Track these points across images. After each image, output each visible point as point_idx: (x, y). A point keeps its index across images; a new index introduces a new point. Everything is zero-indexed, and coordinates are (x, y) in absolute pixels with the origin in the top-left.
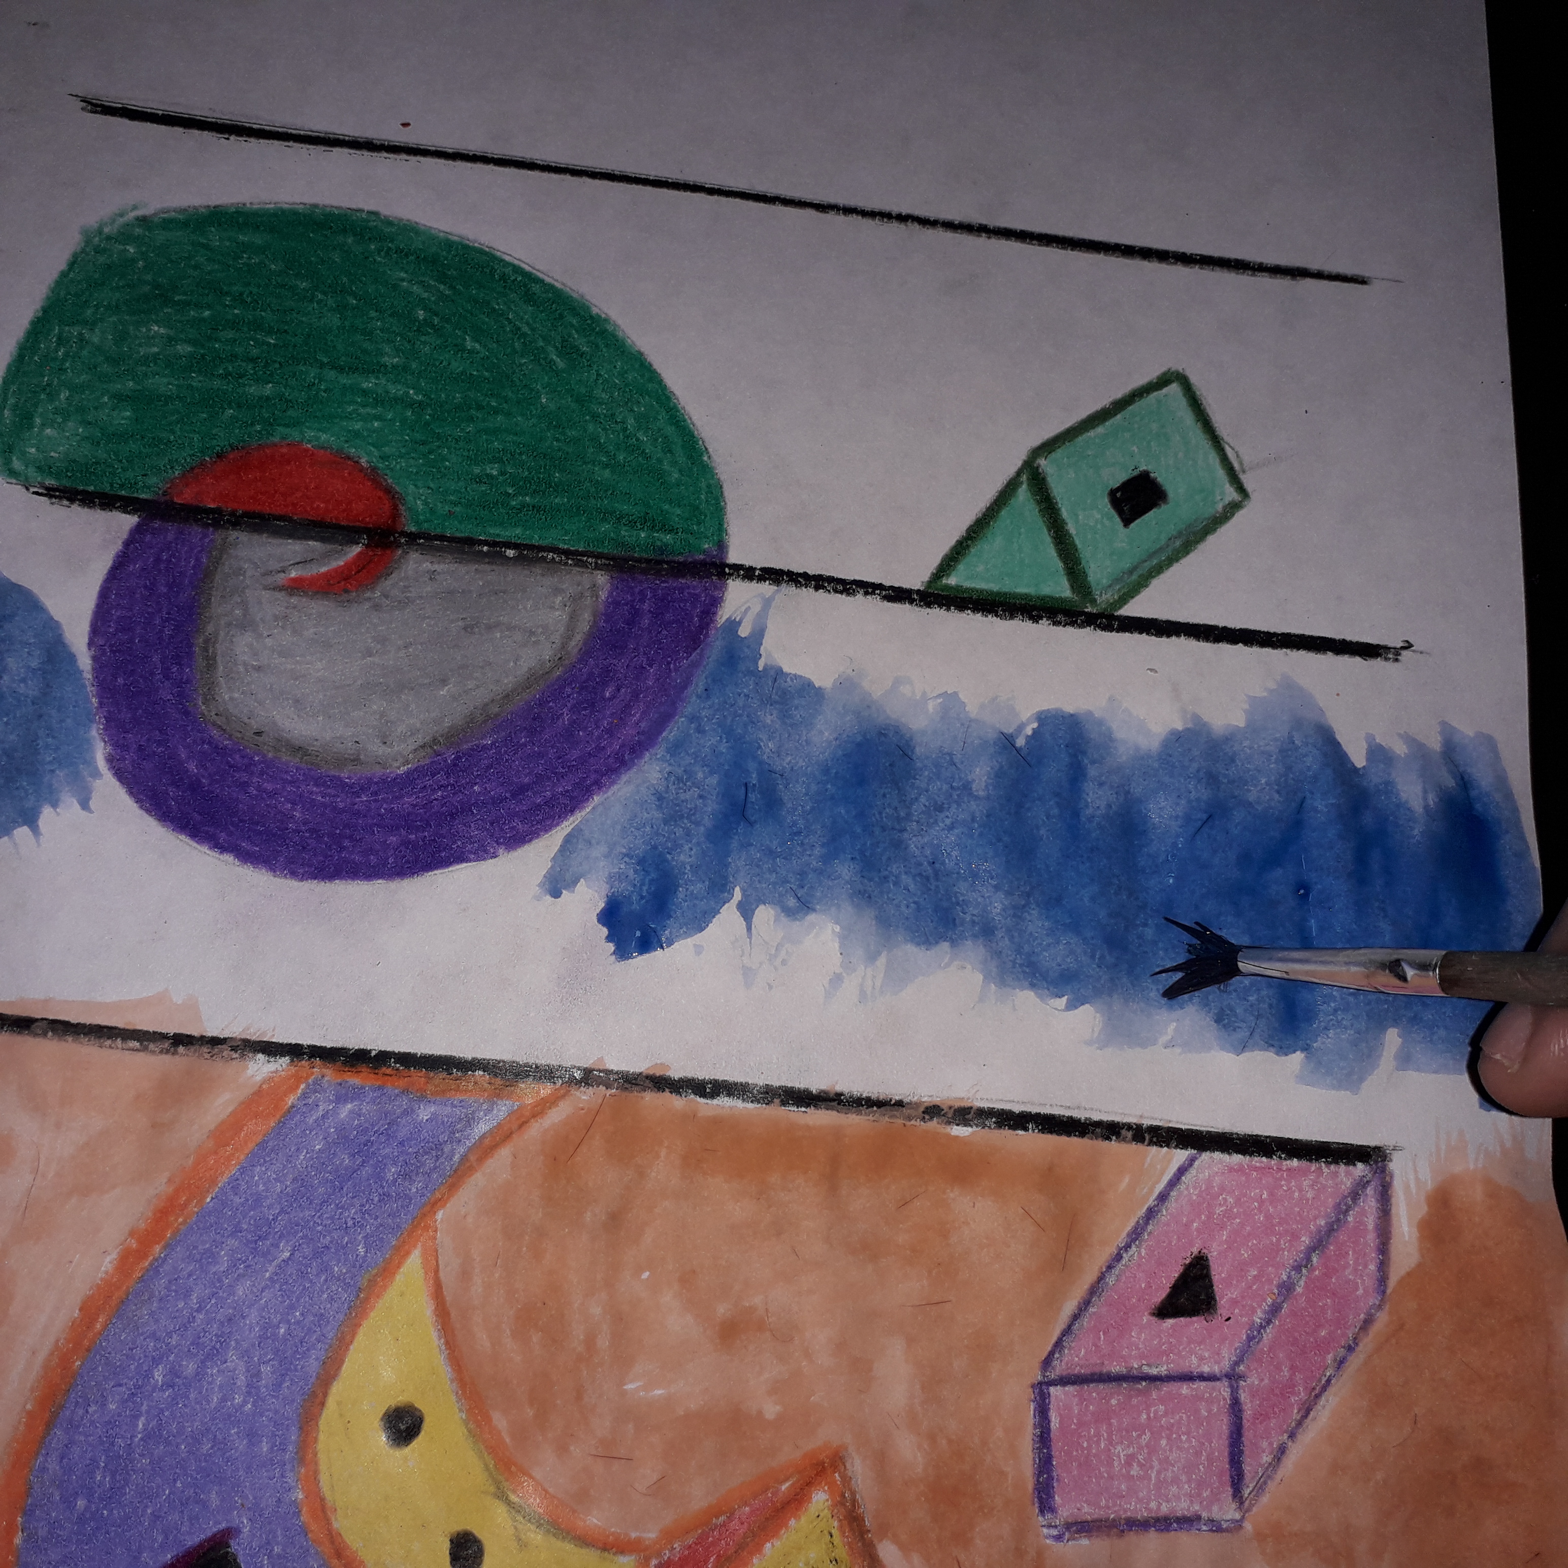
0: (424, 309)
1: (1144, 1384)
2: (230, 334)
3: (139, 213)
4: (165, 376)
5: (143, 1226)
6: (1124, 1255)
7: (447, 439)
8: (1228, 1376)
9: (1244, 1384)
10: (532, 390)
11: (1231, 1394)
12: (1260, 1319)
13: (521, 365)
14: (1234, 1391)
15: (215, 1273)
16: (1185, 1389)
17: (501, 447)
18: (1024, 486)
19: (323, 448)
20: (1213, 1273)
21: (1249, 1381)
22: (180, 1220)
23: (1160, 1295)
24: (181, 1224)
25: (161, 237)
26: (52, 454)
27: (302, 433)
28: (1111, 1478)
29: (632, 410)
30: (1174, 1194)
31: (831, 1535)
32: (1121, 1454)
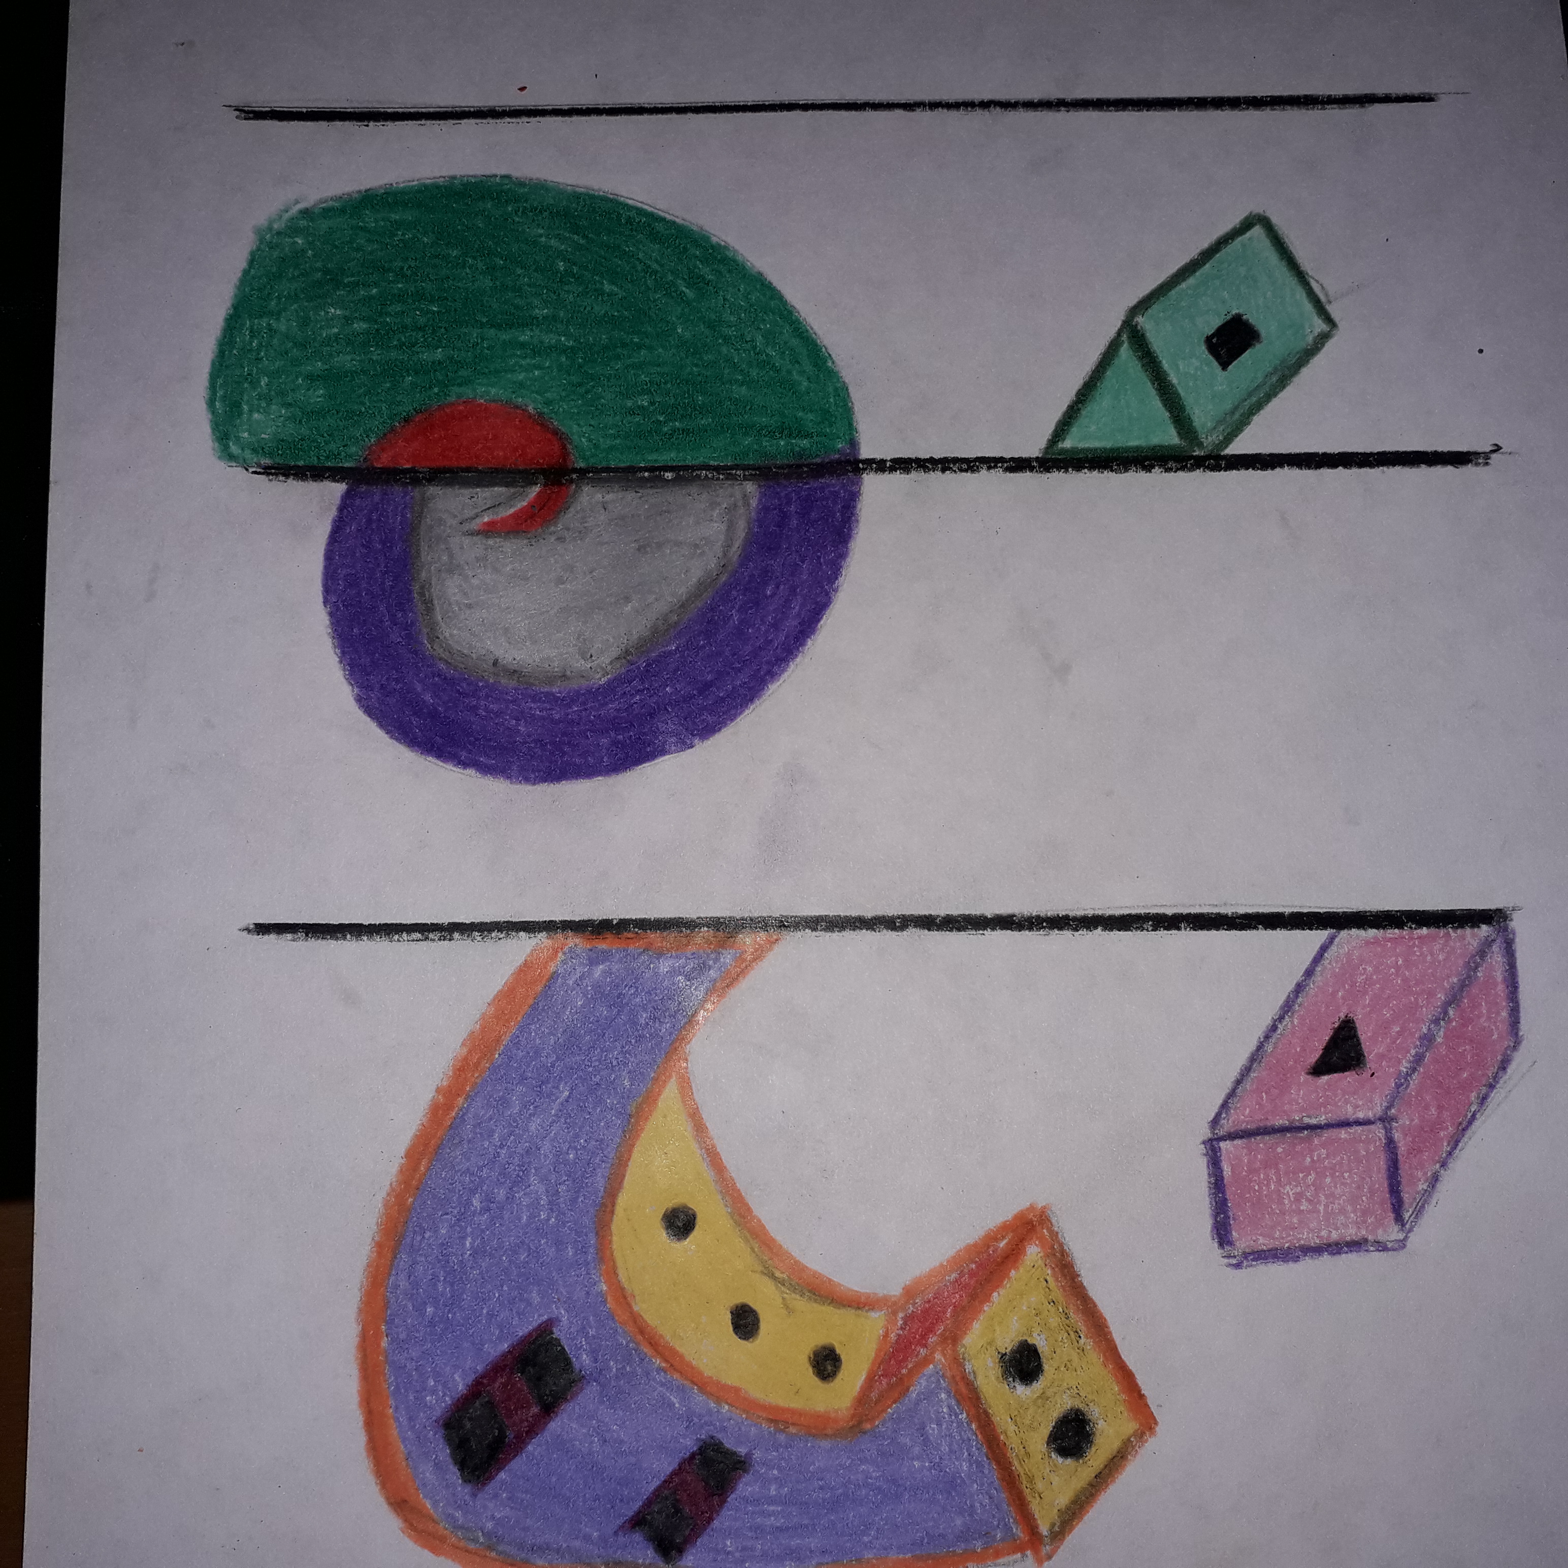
0: (563, 260)
1: (1306, 1132)
2: (398, 307)
3: (301, 206)
4: (348, 353)
5: (446, 1083)
6: (1279, 1026)
8: (1382, 1119)
9: (1397, 1125)
10: (668, 322)
11: (1386, 1135)
12: (1405, 1068)
13: (655, 300)
14: (1388, 1131)
15: (510, 1115)
16: (1343, 1134)
17: (647, 379)
18: (1125, 345)
19: (494, 401)
20: (1359, 1033)
21: (1401, 1122)
22: (476, 1075)
23: (1314, 1057)
24: (476, 1078)
25: (323, 225)
26: (263, 436)
27: (474, 390)
28: (1283, 1213)
30: (1319, 969)
31: (1046, 1281)
32: (1291, 1193)
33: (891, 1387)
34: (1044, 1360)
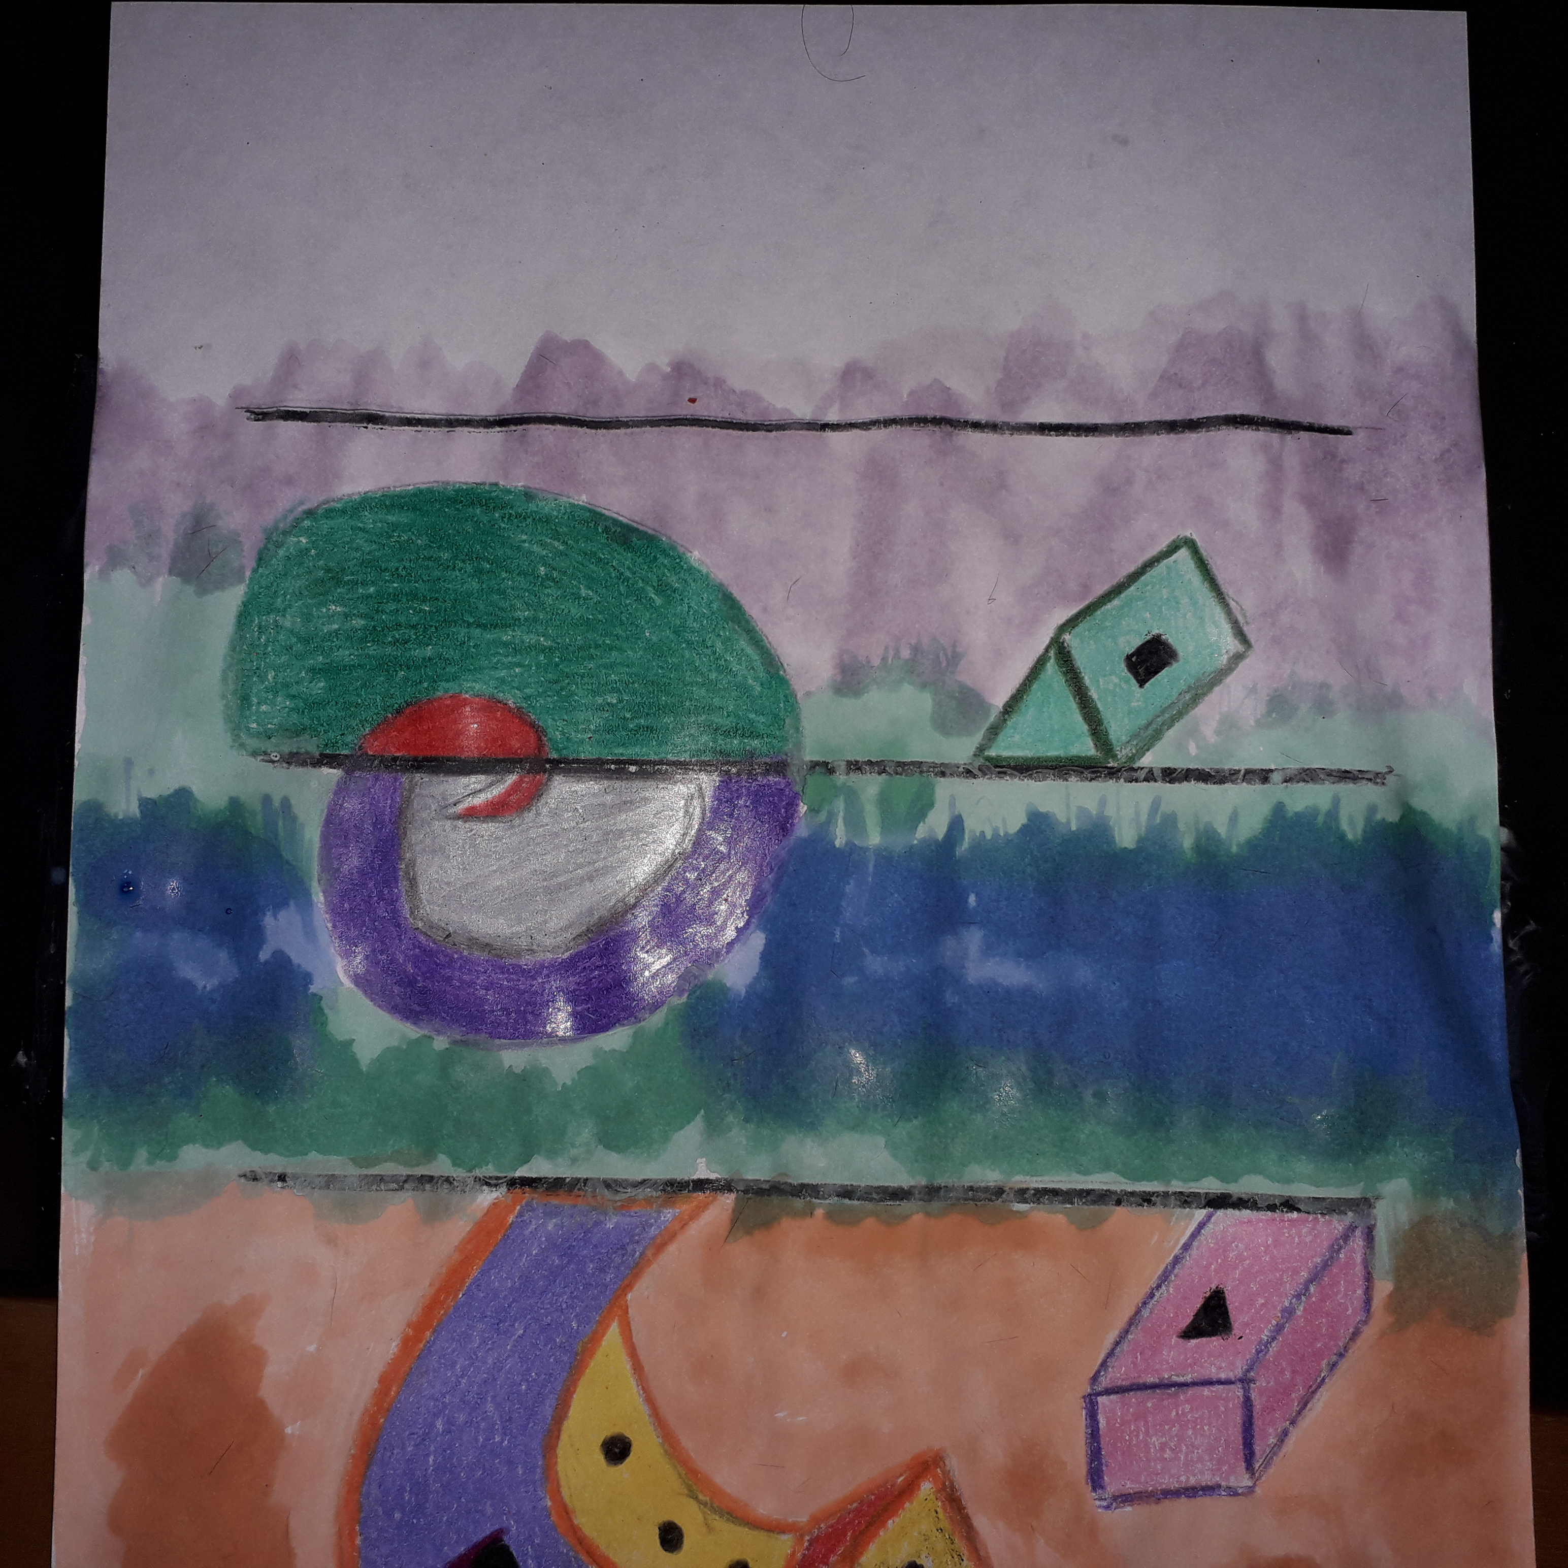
0: (544, 565)
1: (1173, 1389)
2: (392, 606)
3: (305, 507)
4: (348, 648)
5: (415, 1319)
6: (1156, 1294)
7: (574, 677)
8: (1241, 1380)
10: (637, 626)
12: (1266, 1336)
13: (626, 605)
14: (1246, 1391)
15: (471, 1349)
16: (1206, 1391)
17: (617, 679)
18: (1052, 661)
19: (478, 696)
20: (1227, 1302)
21: (1258, 1383)
22: (442, 1312)
23: (1185, 1322)
24: (442, 1315)
25: (326, 525)
26: (269, 726)
27: (460, 685)
28: (1149, 1461)
29: (719, 635)
30: (1195, 1244)
31: (936, 1512)
32: (1156, 1443)
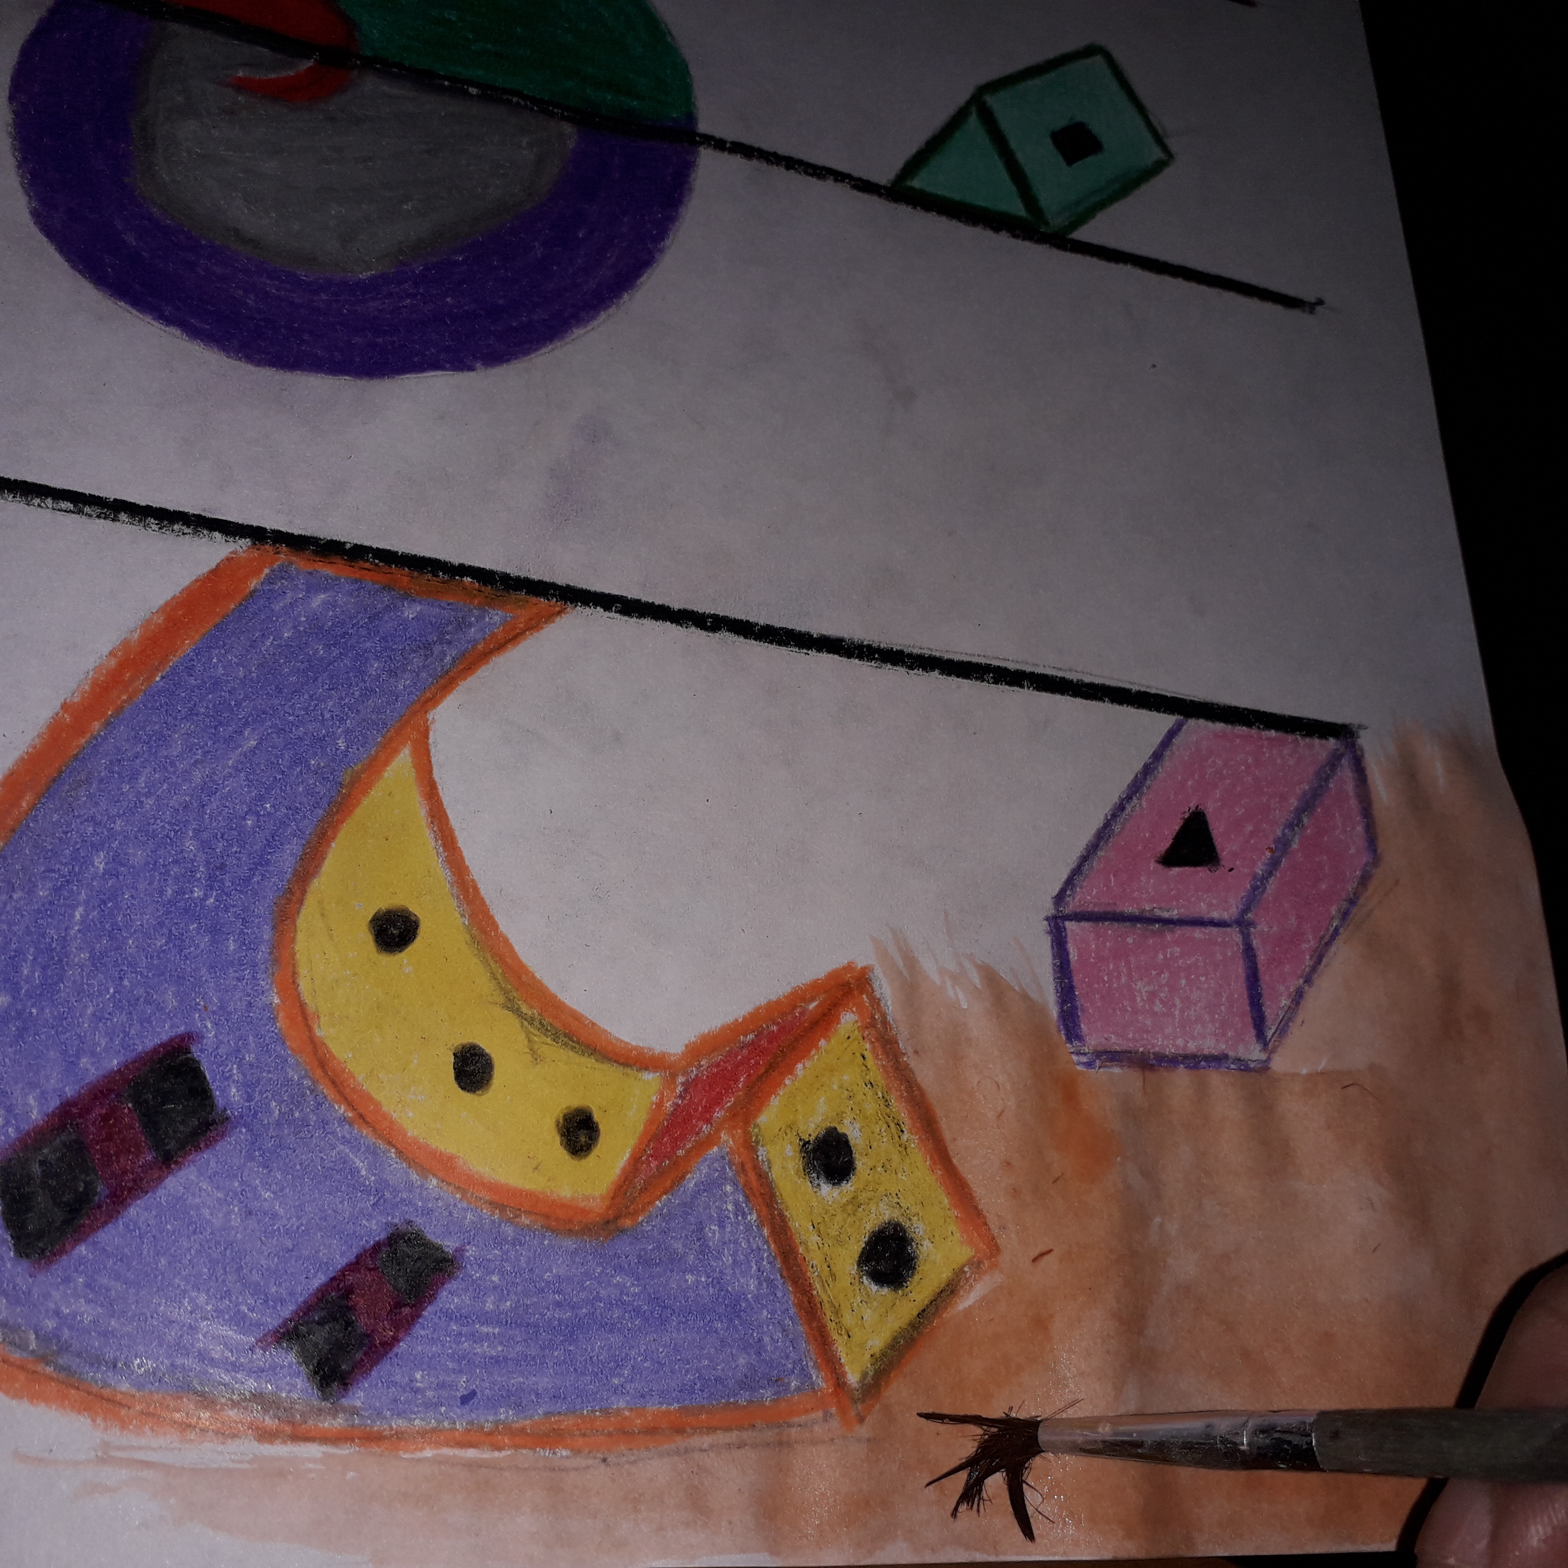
1: (1157, 926)
5: (78, 699)
6: (1127, 806)
8: (1237, 921)
9: (1255, 930)
11: (1244, 940)
14: (1246, 937)
16: (1198, 933)
20: (1212, 826)
21: (1259, 928)
22: (124, 697)
23: (1164, 845)
24: (124, 701)
28: (1135, 1012)
30: (1167, 754)
31: (864, 1058)
32: (1143, 991)
33: (661, 1172)
34: (856, 1155)
